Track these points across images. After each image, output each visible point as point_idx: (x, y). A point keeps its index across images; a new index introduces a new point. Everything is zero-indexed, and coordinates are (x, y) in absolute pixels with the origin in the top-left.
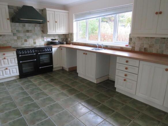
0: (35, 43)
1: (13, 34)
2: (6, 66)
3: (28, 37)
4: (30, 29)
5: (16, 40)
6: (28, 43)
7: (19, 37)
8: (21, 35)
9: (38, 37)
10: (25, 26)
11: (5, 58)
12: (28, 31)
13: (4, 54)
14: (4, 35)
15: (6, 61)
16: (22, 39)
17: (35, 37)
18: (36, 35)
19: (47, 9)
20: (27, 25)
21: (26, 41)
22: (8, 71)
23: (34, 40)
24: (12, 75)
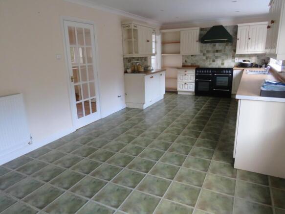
0: (223, 64)
1: (203, 54)
2: (186, 81)
3: (217, 58)
4: (220, 48)
5: (204, 60)
6: (215, 63)
7: (208, 57)
8: (210, 55)
9: (228, 58)
10: (215, 46)
11: (186, 75)
12: (217, 51)
13: (186, 71)
14: (195, 55)
15: (186, 76)
16: (210, 59)
17: (224, 57)
18: (227, 55)
19: (239, 25)
20: (217, 44)
21: (214, 61)
22: (186, 85)
23: (223, 60)
24: (189, 90)
